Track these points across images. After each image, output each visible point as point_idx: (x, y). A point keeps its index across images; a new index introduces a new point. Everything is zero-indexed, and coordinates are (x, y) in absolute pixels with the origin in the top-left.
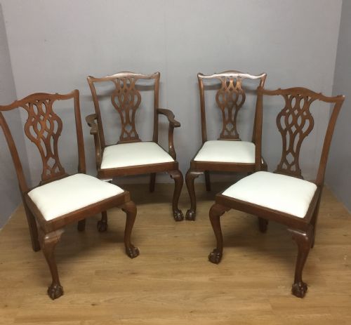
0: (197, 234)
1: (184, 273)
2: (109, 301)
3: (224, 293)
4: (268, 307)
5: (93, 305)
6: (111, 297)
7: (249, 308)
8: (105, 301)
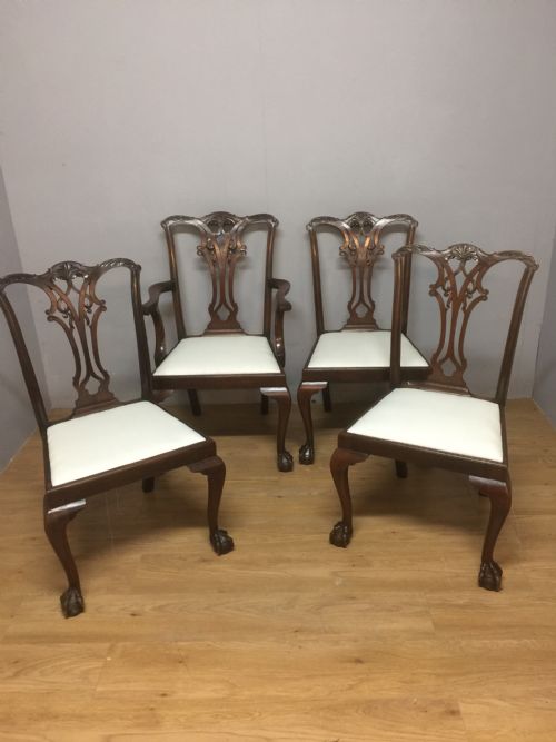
0: (315, 493)
1: (289, 560)
2: (161, 608)
3: (353, 598)
4: (428, 625)
5: (133, 615)
6: (163, 603)
7: (394, 626)
8: (154, 609)
